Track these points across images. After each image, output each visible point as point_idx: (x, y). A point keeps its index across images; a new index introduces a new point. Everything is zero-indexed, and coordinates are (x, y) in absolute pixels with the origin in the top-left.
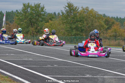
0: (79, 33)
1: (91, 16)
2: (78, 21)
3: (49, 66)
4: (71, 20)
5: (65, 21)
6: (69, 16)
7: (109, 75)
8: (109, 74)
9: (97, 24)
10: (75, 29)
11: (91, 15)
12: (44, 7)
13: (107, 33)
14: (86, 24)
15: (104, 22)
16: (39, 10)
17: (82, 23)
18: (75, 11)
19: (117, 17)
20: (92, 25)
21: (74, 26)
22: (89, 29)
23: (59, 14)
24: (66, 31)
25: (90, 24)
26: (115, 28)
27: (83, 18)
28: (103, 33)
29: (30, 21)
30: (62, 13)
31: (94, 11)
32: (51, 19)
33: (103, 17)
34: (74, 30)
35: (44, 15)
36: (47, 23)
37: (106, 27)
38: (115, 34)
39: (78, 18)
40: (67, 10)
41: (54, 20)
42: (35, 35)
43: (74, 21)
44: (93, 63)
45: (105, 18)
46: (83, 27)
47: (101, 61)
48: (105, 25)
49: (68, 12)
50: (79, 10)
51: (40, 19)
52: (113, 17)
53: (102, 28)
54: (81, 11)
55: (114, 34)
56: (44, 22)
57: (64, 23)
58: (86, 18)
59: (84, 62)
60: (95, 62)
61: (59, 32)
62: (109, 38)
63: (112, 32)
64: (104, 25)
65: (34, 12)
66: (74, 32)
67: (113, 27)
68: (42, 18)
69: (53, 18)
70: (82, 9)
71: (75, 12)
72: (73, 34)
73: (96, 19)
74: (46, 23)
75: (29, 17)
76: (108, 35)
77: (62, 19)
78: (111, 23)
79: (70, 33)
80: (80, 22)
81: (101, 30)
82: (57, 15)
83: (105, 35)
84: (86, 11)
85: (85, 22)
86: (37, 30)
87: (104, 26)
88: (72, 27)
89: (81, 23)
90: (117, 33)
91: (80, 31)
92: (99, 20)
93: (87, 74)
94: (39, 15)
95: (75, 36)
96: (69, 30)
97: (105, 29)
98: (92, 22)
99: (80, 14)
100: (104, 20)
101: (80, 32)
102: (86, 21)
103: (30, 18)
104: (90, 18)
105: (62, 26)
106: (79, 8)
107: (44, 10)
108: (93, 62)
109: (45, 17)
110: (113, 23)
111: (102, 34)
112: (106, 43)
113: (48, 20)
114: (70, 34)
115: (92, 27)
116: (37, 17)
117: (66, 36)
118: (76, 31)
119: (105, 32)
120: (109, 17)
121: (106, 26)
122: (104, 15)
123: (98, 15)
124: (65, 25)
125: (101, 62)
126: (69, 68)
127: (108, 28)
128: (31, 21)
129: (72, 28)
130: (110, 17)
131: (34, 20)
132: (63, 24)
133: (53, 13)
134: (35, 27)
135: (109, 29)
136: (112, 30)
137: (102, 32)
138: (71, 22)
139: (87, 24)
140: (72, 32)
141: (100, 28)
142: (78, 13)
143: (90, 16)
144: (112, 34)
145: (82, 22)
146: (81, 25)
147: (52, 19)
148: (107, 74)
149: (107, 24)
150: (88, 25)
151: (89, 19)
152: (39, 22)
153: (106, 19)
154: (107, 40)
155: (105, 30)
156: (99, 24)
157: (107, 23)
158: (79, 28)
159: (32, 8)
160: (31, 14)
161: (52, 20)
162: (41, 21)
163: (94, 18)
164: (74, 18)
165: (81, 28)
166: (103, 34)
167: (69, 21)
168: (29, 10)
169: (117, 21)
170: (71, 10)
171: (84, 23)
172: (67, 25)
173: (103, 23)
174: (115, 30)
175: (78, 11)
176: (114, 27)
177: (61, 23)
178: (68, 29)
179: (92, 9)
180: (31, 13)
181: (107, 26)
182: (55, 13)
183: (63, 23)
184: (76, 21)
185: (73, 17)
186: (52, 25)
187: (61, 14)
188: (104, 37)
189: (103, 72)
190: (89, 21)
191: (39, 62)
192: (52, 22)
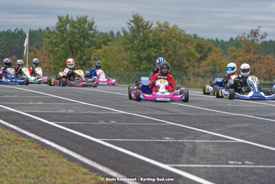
1: (174, 38)
2: (151, 47)
3: (102, 122)
4: (138, 46)
5: (130, 46)
6: (135, 37)
7: (204, 139)
8: (203, 136)
9: (183, 51)
10: (145, 59)
11: (173, 35)
12: (93, 23)
13: (200, 67)
14: (164, 51)
15: (194, 47)
16: (85, 28)
17: (158, 50)
18: (145, 29)
19: (217, 40)
20: (175, 52)
21: (144, 55)
23: (118, 33)
24: (130, 63)
25: (172, 50)
26: (214, 57)
27: (160, 40)
28: (194, 66)
29: (70, 46)
30: (124, 32)
31: (178, 29)
32: (105, 43)
33: (194, 40)
34: (145, 62)
35: (93, 36)
36: (99, 50)
37: (199, 56)
38: (213, 68)
39: (151, 40)
40: (132, 27)
41: (110, 45)
43: (145, 47)
44: (176, 117)
45: (197, 41)
47: (190, 114)
48: (197, 52)
49: (134, 31)
50: (153, 26)
51: (87, 43)
52: (211, 39)
53: (191, 58)
54: (157, 30)
55: (211, 67)
56: (93, 47)
57: (128, 49)
58: (164, 41)
61: (119, 64)
62: (203, 75)
63: (208, 64)
64: (195, 52)
65: (77, 31)
67: (209, 57)
68: (91, 42)
69: (109, 40)
70: (157, 25)
71: (146, 31)
72: (142, 69)
73: (181, 42)
74: (97, 49)
75: (69, 39)
76: (201, 71)
77: (124, 43)
78: (206, 50)
80: (154, 47)
81: (189, 61)
82: (115, 35)
83: (197, 70)
84: (164, 29)
85: (163, 48)
86: (82, 62)
87: (194, 55)
88: (141, 56)
89: (155, 50)
90: (217, 67)
92: (186, 44)
93: (167, 137)
94: (85, 37)
96: (135, 62)
97: (196, 60)
98: (175, 47)
99: (155, 34)
100: (195, 44)
102: (164, 46)
103: (70, 42)
104: (171, 40)
105: (124, 54)
106: (152, 24)
107: (94, 27)
108: (177, 115)
109: (95, 39)
110: (210, 49)
111: (190, 68)
112: (199, 83)
113: (100, 45)
114: (137, 69)
115: (174, 57)
116: (82, 40)
118: (147, 63)
119: (197, 65)
120: (203, 39)
121: (198, 54)
122: (195, 35)
123: (184, 35)
124: (128, 53)
125: (190, 116)
126: (136, 125)
128: (72, 45)
130: (206, 39)
131: (76, 45)
132: (126, 52)
133: (109, 33)
134: (79, 56)
135: (203, 59)
136: (208, 61)
137: (192, 64)
139: (167, 51)
140: (141, 64)
141: (188, 58)
142: (151, 32)
143: (171, 38)
144: (208, 68)
145: (157, 47)
146: (155, 53)
147: (108, 43)
148: (199, 136)
149: (200, 52)
150: (168, 53)
151: (169, 43)
152: (85, 48)
154: (200, 78)
155: (196, 62)
156: (186, 51)
157: (199, 49)
159: (73, 24)
160: (72, 34)
161: (107, 45)
162: (89, 47)
164: (144, 41)
166: (193, 68)
167: (136, 46)
168: (68, 28)
169: (217, 46)
170: (138, 27)
171: (161, 50)
172: (132, 54)
173: (193, 50)
174: (214, 61)
175: (151, 28)
176: (212, 57)
177: (123, 49)
178: (134, 60)
179: (175, 26)
180: (72, 32)
182: (112, 33)
183: (126, 50)
184: (148, 45)
185: (142, 39)
186: (108, 52)
187: (122, 34)
188: (195, 74)
189: (193, 132)
190: (170, 46)
191: (85, 116)
192: (106, 48)
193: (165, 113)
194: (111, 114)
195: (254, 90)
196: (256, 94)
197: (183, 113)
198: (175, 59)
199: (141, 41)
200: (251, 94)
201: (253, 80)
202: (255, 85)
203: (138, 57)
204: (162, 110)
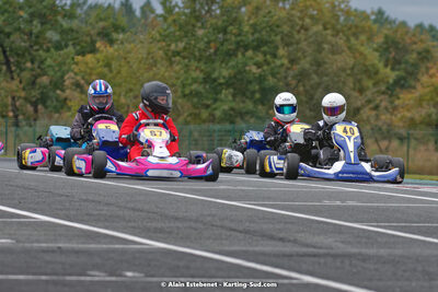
0: (250, 105)
2: (246, 48)
3: (98, 276)
4: (209, 43)
5: (181, 45)
6: (198, 18)
9: (345, 60)
10: (228, 85)
11: (315, 12)
13: (395, 108)
14: (285, 61)
15: (376, 50)
17: (268, 57)
20: (319, 64)
21: (224, 72)
22: (301, 89)
23: (147, 7)
24: (185, 96)
25: (308, 59)
26: (435, 80)
27: (273, 28)
28: (376, 108)
29: (2, 46)
30: (165, 3)
32: (105, 35)
33: (375, 27)
34: (226, 94)
35: (70, 15)
36: (89, 57)
37: (391, 75)
38: (433, 111)
39: (246, 28)
41: (122, 42)
42: (27, 119)
43: (226, 47)
44: (322, 260)
45: (385, 31)
46: (273, 75)
47: (364, 251)
48: (386, 66)
51: (52, 35)
53: (369, 83)
55: (428, 110)
56: (71, 49)
57: (178, 53)
58: (286, 29)
59: (277, 255)
60: (335, 256)
62: (403, 132)
63: (420, 101)
64: (381, 65)
66: (226, 101)
67: (424, 79)
68: (63, 32)
69: (117, 28)
72: (218, 113)
73: (336, 33)
74: (83, 54)
76: (397, 120)
77: (164, 37)
78: (413, 57)
79: (207, 106)
80: (256, 48)
81: (361, 91)
83: (385, 117)
85: (281, 52)
86: (35, 93)
87: (377, 73)
88: (215, 75)
89: (260, 58)
91: (258, 96)
92: (353, 40)
95: (232, 122)
96: (197, 94)
97: (383, 88)
98: (320, 50)
99: (258, 9)
100: (380, 40)
101: (255, 102)
102: (288, 45)
105: (163, 70)
108: (326, 255)
109: (75, 24)
110: (425, 56)
113: (93, 43)
114: (205, 114)
115: (314, 76)
116: (36, 26)
117: (187, 123)
118: (234, 96)
120: (404, 24)
121: (388, 70)
122: (380, 13)
123: (348, 12)
124: (177, 68)
125: (365, 258)
127: (401, 84)
128: (6, 43)
129: (215, 80)
132: (171, 63)
134: (26, 75)
135: (402, 87)
136: (419, 91)
137: (369, 101)
138: (212, 51)
139: (292, 61)
140: (216, 100)
143: (308, 21)
144: (419, 114)
145: (265, 48)
146: (258, 65)
147: (115, 36)
149: (395, 64)
150: (297, 68)
151: (302, 36)
152: (48, 50)
153: (386, 37)
154: (395, 143)
155: (383, 93)
156: (351, 62)
157: (392, 54)
158: (250, 82)
160: (6, 8)
161: (111, 42)
162: (58, 47)
163: (329, 32)
164: (225, 31)
165: (261, 79)
166: (374, 113)
167: (202, 45)
171: (275, 56)
173: (374, 58)
176: (431, 78)
177: (161, 52)
178: (194, 87)
181: (393, 69)
182: (127, 6)
183: (170, 57)
184: (238, 43)
185: (220, 23)
186: (114, 65)
188: (380, 129)
190: (303, 45)
191: (48, 257)
192: (111, 50)
193: (288, 248)
194: (124, 252)
195: (347, 157)
196: (351, 168)
197: (342, 248)
198: (319, 84)
199: (217, 30)
200: (338, 166)
201: (347, 134)
202: (351, 146)
203: (208, 79)
204: (281, 239)
